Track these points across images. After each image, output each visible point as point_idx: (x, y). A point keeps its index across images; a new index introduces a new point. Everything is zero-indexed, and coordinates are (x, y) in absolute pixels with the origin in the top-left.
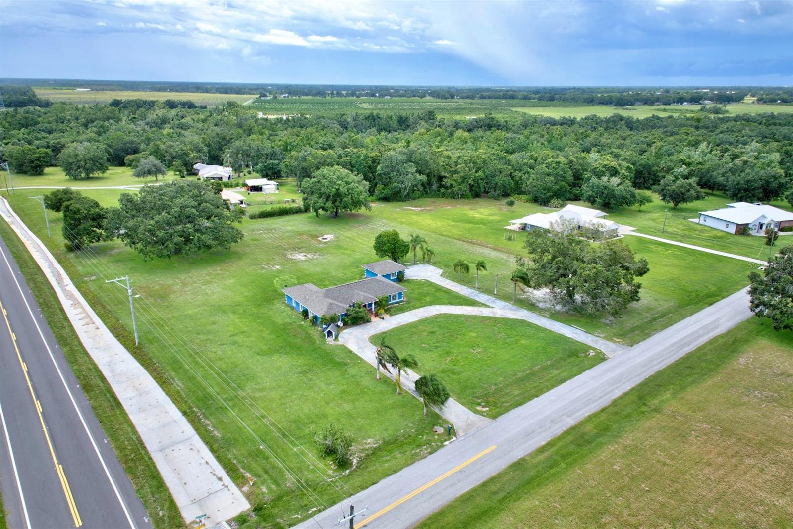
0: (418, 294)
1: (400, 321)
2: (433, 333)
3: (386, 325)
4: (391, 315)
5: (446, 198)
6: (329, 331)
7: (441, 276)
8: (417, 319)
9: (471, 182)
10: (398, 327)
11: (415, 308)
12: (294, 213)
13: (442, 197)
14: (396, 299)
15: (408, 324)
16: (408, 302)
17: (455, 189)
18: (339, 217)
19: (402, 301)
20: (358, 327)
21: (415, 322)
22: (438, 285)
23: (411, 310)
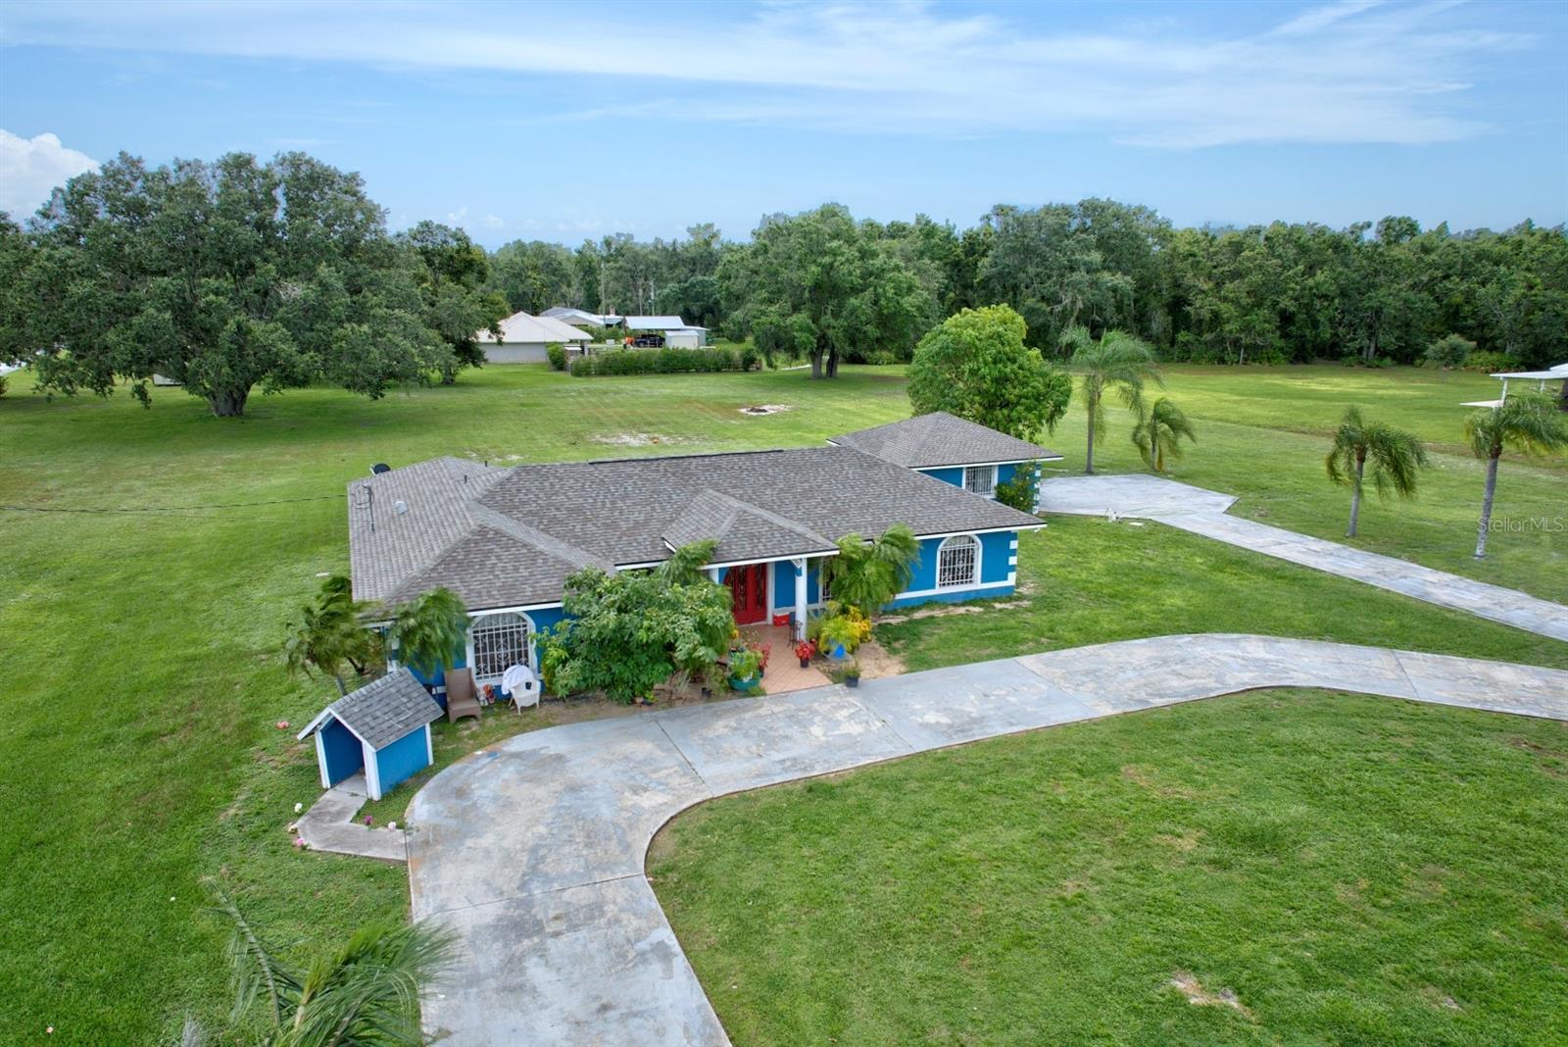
0: (1109, 572)
1: (971, 706)
2: (1260, 840)
3: (855, 729)
4: (919, 663)
5: (1196, 361)
6: (335, 724)
7: (1229, 511)
8: (1107, 710)
9: (1286, 303)
10: (949, 752)
11: (1090, 635)
12: (708, 371)
13: (1182, 360)
14: (966, 575)
15: (1031, 737)
16: (1046, 603)
17: (1227, 327)
18: (836, 378)
19: (1007, 595)
20: (638, 720)
21: (1092, 724)
22: (1225, 545)
23: (1059, 643)
